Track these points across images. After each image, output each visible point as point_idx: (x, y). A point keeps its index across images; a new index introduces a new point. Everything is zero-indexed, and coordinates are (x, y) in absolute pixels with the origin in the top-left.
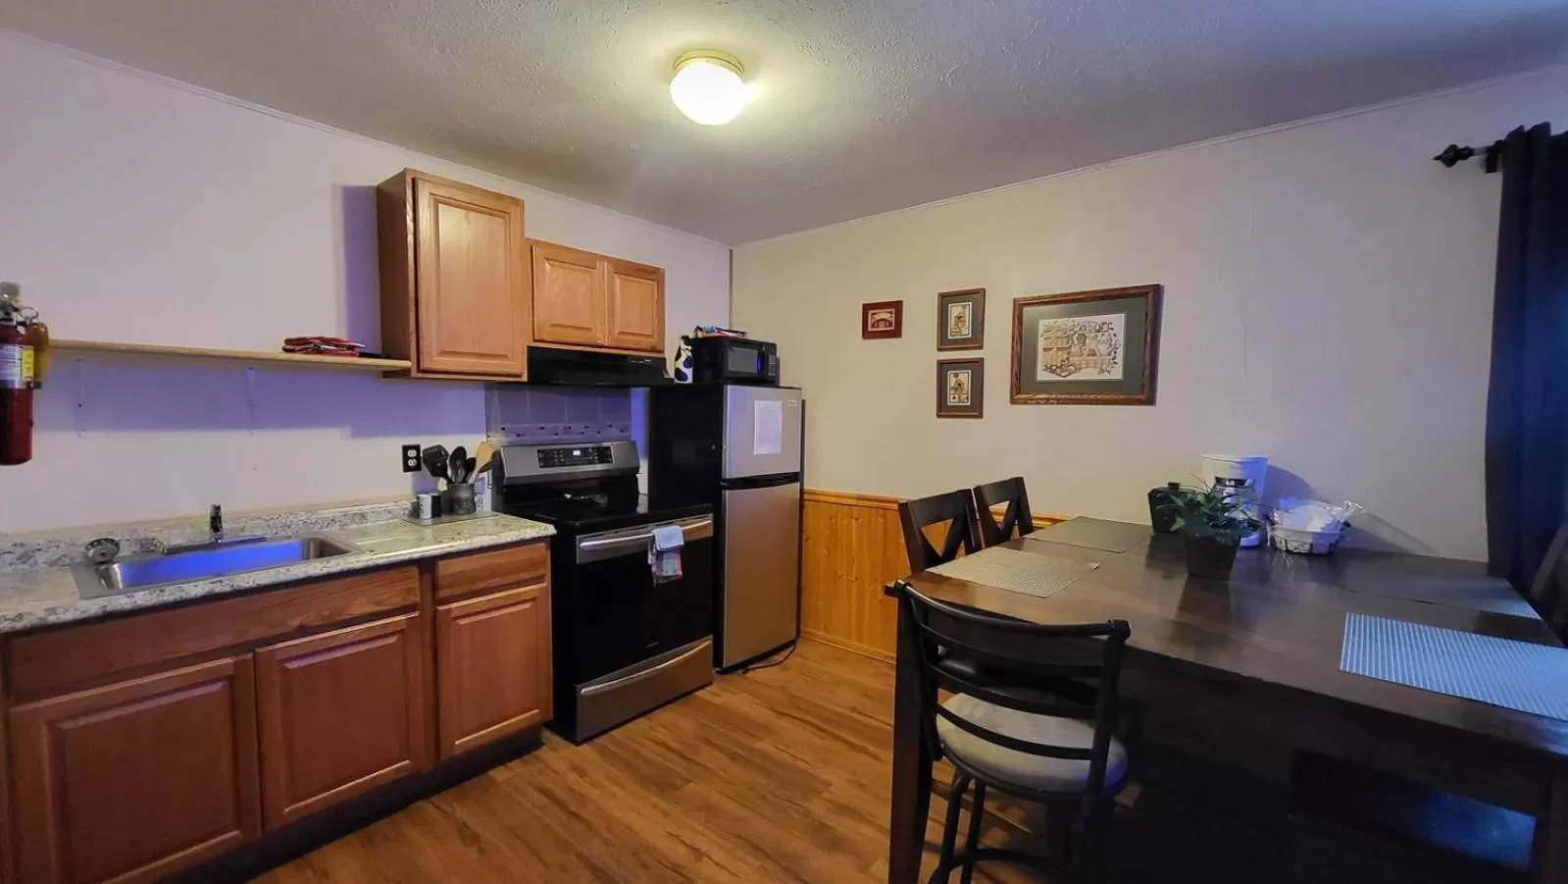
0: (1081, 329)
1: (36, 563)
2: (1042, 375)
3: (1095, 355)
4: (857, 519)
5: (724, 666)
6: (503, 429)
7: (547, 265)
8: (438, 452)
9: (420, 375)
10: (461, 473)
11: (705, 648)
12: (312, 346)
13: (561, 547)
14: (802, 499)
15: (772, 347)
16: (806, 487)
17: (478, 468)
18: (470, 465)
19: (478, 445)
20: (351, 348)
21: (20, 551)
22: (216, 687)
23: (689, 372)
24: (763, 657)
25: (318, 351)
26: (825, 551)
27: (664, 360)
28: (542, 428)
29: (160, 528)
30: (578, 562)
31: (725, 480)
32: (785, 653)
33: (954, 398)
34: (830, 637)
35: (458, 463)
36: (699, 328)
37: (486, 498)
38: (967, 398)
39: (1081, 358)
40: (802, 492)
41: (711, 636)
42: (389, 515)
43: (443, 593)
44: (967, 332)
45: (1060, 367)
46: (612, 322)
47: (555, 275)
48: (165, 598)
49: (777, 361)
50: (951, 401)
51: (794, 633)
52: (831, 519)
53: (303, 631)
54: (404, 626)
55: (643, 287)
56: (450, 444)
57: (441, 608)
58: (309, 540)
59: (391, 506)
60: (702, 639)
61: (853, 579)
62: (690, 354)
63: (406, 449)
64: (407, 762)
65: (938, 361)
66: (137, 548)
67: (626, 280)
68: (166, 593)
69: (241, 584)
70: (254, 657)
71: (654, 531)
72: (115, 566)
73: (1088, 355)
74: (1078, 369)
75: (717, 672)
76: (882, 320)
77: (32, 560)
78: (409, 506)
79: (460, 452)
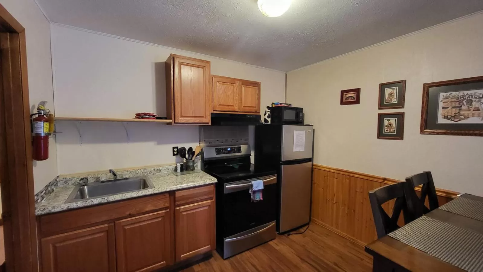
0: (469, 97)
1: (69, 184)
2: (441, 120)
3: (479, 110)
4: (336, 179)
5: (280, 232)
6: (205, 141)
7: (218, 84)
8: (184, 149)
9: (175, 124)
10: (190, 156)
11: (273, 225)
12: (141, 116)
13: (219, 186)
14: (312, 168)
15: (301, 109)
16: (314, 163)
17: (196, 154)
18: (193, 153)
19: (196, 146)
20: (154, 116)
21: (65, 180)
22: (102, 234)
23: (269, 120)
24: (296, 229)
25: (143, 118)
26: (322, 189)
27: (260, 115)
28: (218, 140)
29: (102, 174)
30: (225, 193)
31: (282, 161)
32: (305, 228)
33: (387, 130)
34: (324, 224)
35: (190, 153)
36: (273, 103)
37: (198, 165)
38: (395, 131)
39: (469, 112)
40: (313, 165)
41: (275, 221)
42: (168, 170)
43: (177, 203)
44: (395, 100)
45: (454, 117)
46: (241, 103)
47: (220, 87)
48: (87, 204)
49: (303, 115)
50: (385, 131)
51: (309, 221)
52: (325, 177)
53: (131, 216)
54: (164, 215)
55: (251, 90)
56: (187, 146)
57: (177, 208)
58: (141, 179)
59: (168, 167)
60: (272, 222)
61: (334, 203)
62: (270, 113)
63: (174, 148)
64: (164, 262)
65: (379, 114)
66: (95, 180)
67: (247, 87)
68: (87, 202)
69: (110, 200)
70: (115, 224)
71: (252, 182)
72: (86, 187)
73: (474, 110)
74: (466, 118)
75: (277, 233)
76: (350, 97)
77: (67, 183)
78: (174, 167)
79: (191, 149)
